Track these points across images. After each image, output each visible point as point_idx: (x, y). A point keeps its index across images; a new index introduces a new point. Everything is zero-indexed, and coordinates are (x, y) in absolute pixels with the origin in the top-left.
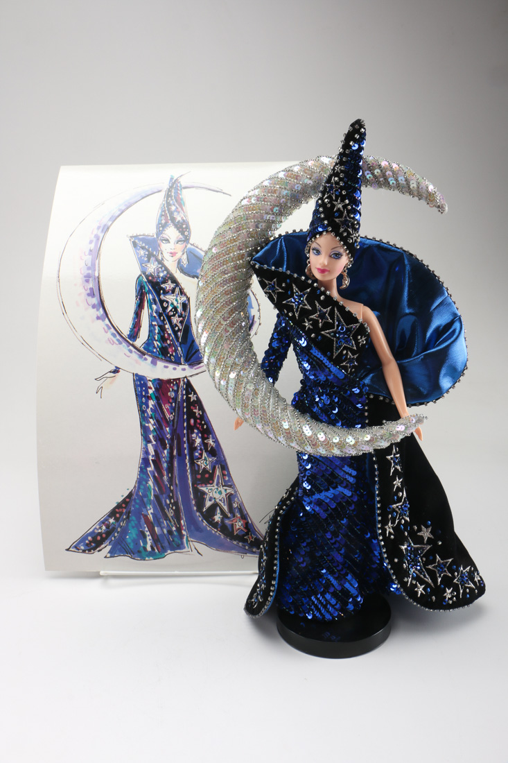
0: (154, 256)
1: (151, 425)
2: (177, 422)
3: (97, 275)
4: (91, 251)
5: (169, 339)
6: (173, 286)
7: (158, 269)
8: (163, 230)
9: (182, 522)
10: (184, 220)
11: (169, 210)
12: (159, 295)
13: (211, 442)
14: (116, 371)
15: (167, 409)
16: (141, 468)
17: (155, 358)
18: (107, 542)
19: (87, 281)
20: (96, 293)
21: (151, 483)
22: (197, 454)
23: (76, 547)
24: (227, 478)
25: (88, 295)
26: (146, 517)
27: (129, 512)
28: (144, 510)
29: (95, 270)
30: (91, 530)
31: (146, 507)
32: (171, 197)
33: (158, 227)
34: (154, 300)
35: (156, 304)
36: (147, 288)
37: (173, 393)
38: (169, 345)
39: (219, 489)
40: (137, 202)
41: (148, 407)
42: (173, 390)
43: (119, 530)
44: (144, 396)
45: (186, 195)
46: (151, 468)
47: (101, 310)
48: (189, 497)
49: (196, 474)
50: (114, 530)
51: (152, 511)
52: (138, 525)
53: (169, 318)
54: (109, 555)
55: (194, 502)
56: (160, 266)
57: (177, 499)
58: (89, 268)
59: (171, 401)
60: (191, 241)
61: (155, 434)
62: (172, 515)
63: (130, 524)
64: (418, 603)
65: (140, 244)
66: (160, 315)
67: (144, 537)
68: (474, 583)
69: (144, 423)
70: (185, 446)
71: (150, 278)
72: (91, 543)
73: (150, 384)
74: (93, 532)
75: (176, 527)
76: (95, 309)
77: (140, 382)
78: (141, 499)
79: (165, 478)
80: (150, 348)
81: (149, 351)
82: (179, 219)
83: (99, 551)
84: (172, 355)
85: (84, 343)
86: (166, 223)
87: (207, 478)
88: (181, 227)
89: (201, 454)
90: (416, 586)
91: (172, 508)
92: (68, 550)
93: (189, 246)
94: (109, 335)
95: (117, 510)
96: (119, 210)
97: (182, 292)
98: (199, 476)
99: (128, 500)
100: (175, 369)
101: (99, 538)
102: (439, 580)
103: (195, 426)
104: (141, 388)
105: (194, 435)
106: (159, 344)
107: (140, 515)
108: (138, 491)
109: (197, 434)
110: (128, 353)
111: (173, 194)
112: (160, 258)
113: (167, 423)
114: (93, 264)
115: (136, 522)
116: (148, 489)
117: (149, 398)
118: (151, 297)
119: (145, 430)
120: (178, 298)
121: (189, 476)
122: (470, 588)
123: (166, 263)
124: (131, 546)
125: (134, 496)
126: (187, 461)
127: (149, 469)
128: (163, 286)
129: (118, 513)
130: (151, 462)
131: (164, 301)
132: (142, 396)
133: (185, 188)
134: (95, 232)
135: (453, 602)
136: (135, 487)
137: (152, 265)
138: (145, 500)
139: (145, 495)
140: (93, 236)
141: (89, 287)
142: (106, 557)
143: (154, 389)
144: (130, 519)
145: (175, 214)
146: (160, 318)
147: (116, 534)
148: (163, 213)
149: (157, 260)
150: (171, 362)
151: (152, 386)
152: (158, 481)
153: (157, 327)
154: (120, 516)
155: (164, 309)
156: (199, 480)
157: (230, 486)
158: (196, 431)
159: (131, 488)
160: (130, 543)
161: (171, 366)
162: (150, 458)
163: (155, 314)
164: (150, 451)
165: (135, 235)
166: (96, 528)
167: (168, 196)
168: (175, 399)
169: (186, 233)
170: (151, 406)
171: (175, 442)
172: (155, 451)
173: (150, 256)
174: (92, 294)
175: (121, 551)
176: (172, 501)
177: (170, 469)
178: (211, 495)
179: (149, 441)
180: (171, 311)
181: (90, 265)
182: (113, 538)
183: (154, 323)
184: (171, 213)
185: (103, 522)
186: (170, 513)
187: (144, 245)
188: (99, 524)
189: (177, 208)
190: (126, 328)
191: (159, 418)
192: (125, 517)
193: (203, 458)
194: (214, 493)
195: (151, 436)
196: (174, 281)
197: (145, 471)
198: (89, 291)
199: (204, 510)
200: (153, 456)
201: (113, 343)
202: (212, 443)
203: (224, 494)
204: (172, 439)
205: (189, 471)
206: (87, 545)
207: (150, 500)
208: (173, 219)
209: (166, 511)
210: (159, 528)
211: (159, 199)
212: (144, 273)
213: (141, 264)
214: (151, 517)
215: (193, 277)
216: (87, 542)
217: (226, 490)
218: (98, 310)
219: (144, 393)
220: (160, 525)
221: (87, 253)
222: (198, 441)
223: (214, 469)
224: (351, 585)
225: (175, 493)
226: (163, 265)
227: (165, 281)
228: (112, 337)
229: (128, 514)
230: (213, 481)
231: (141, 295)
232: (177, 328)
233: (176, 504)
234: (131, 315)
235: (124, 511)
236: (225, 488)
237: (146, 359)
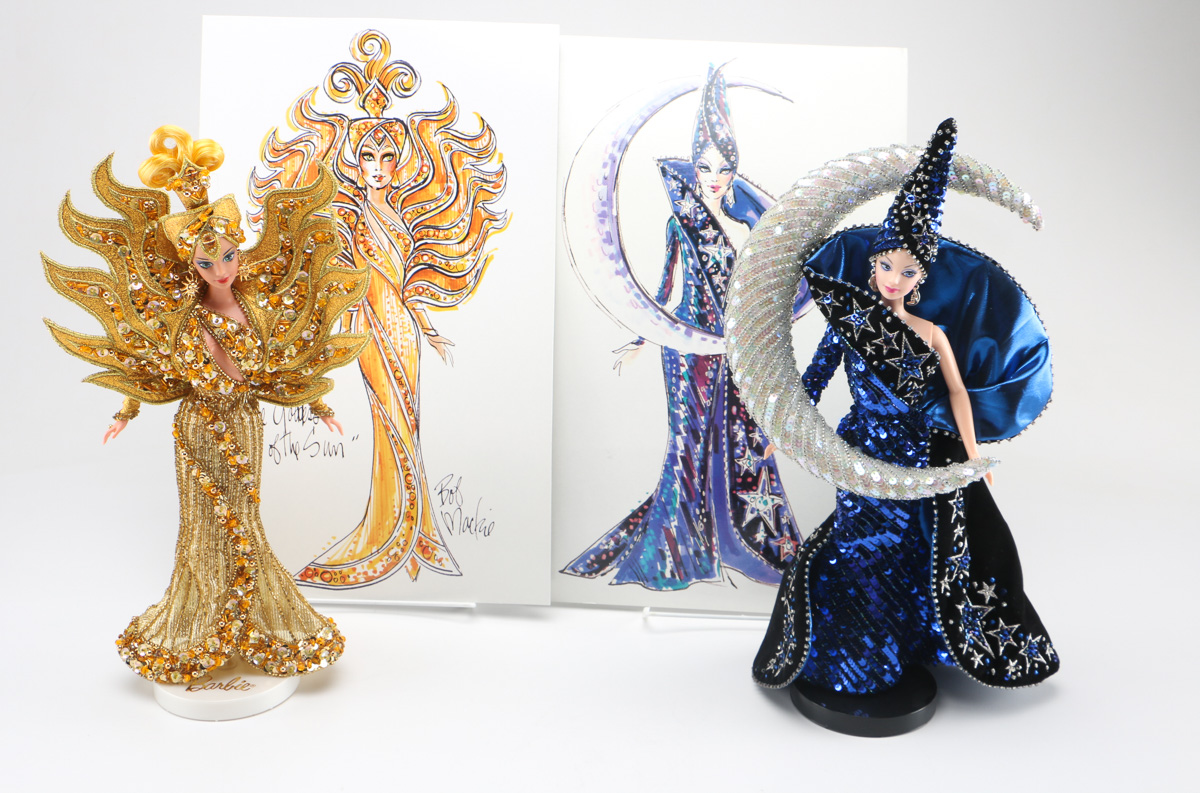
0: (690, 190)
1: (682, 412)
2: (715, 410)
3: (615, 214)
4: (606, 179)
5: (708, 303)
6: (715, 233)
7: (695, 209)
8: (701, 152)
9: (714, 540)
10: (729, 138)
11: (709, 120)
12: (696, 245)
13: (756, 436)
14: (640, 342)
15: (703, 393)
16: (666, 466)
17: (690, 327)
18: (615, 563)
19: (602, 222)
20: (615, 238)
21: (677, 486)
22: (738, 451)
23: (573, 568)
24: (775, 484)
25: (605, 241)
26: (667, 531)
27: (647, 524)
28: (666, 521)
29: (612, 207)
30: (595, 546)
31: (668, 518)
32: (711, 100)
33: (694, 148)
34: (691, 252)
35: (692, 257)
36: (681, 235)
37: (712, 373)
38: (709, 311)
39: (765, 498)
40: (664, 106)
41: (678, 389)
42: (711, 368)
43: (632, 546)
44: (675, 375)
45: (731, 97)
46: (679, 467)
47: (621, 262)
48: (725, 507)
49: (736, 477)
50: (625, 546)
51: (675, 523)
52: (657, 542)
53: (709, 276)
54: (615, 581)
55: (730, 514)
56: (698, 204)
57: (710, 509)
58: (604, 204)
59: (708, 382)
60: (739, 170)
61: (687, 423)
62: (702, 529)
63: (646, 540)
64: (974, 676)
65: (671, 171)
66: (698, 272)
67: (663, 557)
68: (1046, 657)
69: (672, 409)
70: (724, 440)
71: (685, 221)
72: (595, 563)
73: (682, 360)
74: (598, 547)
75: (706, 546)
76: (614, 261)
77: (670, 357)
78: (664, 506)
79: (696, 480)
80: (685, 315)
81: (682, 318)
82: (722, 136)
83: (602, 575)
84: (712, 324)
85: (600, 304)
86: (706, 141)
87: (749, 482)
88: (726, 148)
89: (744, 452)
90: (972, 655)
91: (702, 521)
92: (562, 572)
93: (736, 177)
94: (631, 296)
95: (631, 520)
96: (641, 117)
97: (726, 242)
98: (739, 480)
99: (646, 507)
100: (715, 342)
101: (604, 557)
102: (1002, 649)
103: (738, 416)
104: (672, 365)
105: (736, 427)
106: (696, 310)
107: (660, 526)
108: (660, 496)
109: (740, 426)
110: (656, 320)
111: (713, 95)
112: (698, 193)
113: (703, 410)
114: (610, 199)
115: (655, 538)
116: (672, 494)
117: (680, 378)
118: (686, 248)
119: (673, 417)
120: (722, 250)
121: (727, 480)
122: (1039, 663)
123: (705, 201)
124: (646, 571)
125: (655, 503)
126: (725, 459)
127: (676, 468)
128: (702, 233)
129: (631, 524)
130: (679, 459)
131: (703, 253)
132: (672, 375)
133: (730, 86)
134: (611, 150)
135: (1017, 678)
136: (657, 490)
137: (688, 203)
138: (669, 508)
139: (669, 502)
140: (607, 156)
141: (605, 230)
142: (610, 584)
143: (687, 367)
144: (648, 532)
145: (718, 127)
146: (698, 276)
147: (627, 553)
148: (701, 126)
149: (694, 196)
150: (710, 333)
151: (685, 363)
152: (686, 485)
153: (693, 288)
154: (635, 527)
155: (704, 264)
156: (740, 485)
157: (779, 495)
158: (738, 422)
159: (652, 491)
160: (643, 566)
161: (711, 338)
162: (679, 454)
163: (691, 271)
164: (678, 445)
165: (664, 157)
166: (601, 544)
167: (707, 98)
168: (714, 381)
169: (732, 159)
170: (682, 388)
171: (712, 435)
172: (686, 446)
173: (684, 190)
174: (609, 240)
175: (631, 577)
176: (703, 511)
177: (703, 470)
178: (754, 506)
179: (679, 433)
180: (712, 267)
181: (605, 199)
182: (623, 558)
183: (689, 282)
184: (712, 127)
185: (612, 536)
186: (700, 527)
187: (676, 173)
188: (607, 538)
189: (720, 119)
190: (653, 289)
191: (693, 405)
192: (640, 530)
193: (746, 457)
194: (758, 503)
195: (681, 427)
196: (716, 226)
197: (670, 470)
198: (604, 237)
199: (744, 525)
200: (682, 451)
201: (637, 307)
202: (759, 439)
203: (770, 504)
204: (707, 432)
205: (727, 472)
206: (588, 566)
207: (674, 509)
208: (714, 136)
209: (695, 524)
210: (684, 547)
211: (694, 102)
212: (677, 213)
213: (673, 201)
214: (674, 531)
215: (742, 222)
216: (588, 561)
217: (773, 500)
218: (617, 262)
219: (674, 372)
220: (684, 542)
221: (601, 181)
222: (741, 435)
223: (759, 471)
224: (891, 649)
225: (707, 501)
226: (702, 204)
227: (704, 227)
228: (635, 298)
229: (645, 525)
230: (757, 487)
231: (673, 244)
232: (719, 291)
233: (707, 515)
234: (661, 270)
235: (641, 521)
236: (772, 497)
237: (678, 329)
